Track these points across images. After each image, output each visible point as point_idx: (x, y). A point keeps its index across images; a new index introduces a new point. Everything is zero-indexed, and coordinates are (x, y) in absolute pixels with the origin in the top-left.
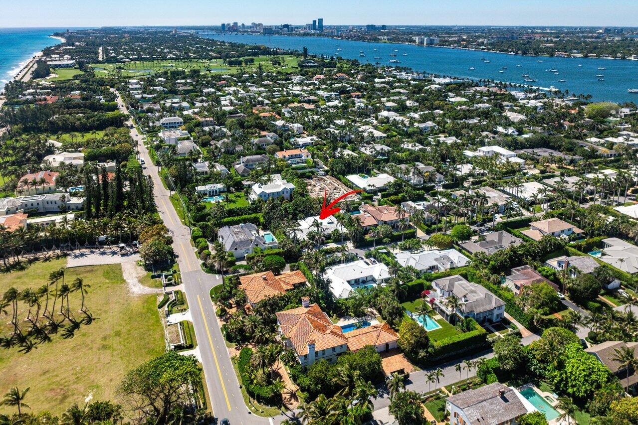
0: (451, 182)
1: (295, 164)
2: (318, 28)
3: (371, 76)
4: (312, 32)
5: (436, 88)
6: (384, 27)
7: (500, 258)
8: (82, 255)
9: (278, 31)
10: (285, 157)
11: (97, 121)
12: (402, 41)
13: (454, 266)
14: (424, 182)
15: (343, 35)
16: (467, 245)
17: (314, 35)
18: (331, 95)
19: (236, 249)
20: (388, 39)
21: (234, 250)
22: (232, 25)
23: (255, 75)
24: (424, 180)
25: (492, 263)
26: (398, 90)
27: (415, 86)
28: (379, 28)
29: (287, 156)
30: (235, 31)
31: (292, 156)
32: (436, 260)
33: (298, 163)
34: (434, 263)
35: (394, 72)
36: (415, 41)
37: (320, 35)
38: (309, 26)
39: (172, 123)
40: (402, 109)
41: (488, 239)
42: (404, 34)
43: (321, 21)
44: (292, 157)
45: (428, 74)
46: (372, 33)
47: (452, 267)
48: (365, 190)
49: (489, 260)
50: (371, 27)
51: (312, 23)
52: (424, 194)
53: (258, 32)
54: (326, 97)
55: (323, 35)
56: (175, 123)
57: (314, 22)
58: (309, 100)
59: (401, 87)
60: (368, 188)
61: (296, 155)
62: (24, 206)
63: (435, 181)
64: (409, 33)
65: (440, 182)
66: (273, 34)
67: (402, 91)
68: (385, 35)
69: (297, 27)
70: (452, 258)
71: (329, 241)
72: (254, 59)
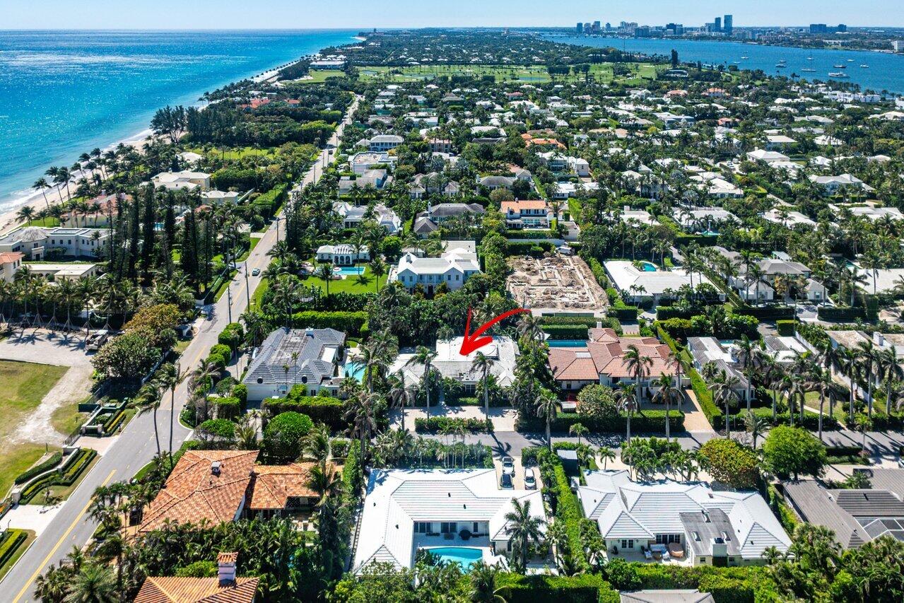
0: (845, 306)
1: (531, 226)
2: (723, 30)
3: (770, 94)
4: (713, 34)
5: (895, 117)
6: (842, 28)
7: (874, 569)
8: (31, 339)
9: (659, 33)
10: (512, 212)
11: (286, 133)
12: (868, 48)
13: (730, 553)
14: (777, 297)
15: (763, 38)
16: (804, 490)
17: (714, 38)
18: (680, 120)
19: (260, 381)
20: (843, 44)
21: (255, 382)
22: (592, 24)
23: (573, 86)
24: (775, 293)
25: (844, 577)
26: (814, 117)
27: (850, 112)
28: (832, 29)
29: (517, 211)
30: (595, 32)
31: (528, 211)
32: (685, 517)
33: (538, 225)
34: (677, 527)
35: (822, 89)
36: (891, 47)
37: (724, 39)
38: (709, 26)
39: (386, 144)
40: (803, 149)
41: (877, 486)
42: (877, 37)
43: (728, 19)
44: (528, 213)
45: (893, 95)
46: (818, 36)
47: (720, 553)
48: (625, 296)
49: (840, 564)
50: (820, 29)
51: (713, 21)
52: (755, 326)
53: (627, 34)
54: (669, 122)
55: (730, 39)
56: (390, 144)
57: (718, 20)
58: (637, 125)
59: (821, 114)
60: (632, 293)
61: (536, 211)
62: (50, 241)
63: (805, 298)
64: (886, 37)
65: (815, 302)
66: (650, 36)
67: (821, 119)
68: (840, 39)
69: (692, 29)
70: (735, 525)
71: (469, 400)
72: (589, 66)
